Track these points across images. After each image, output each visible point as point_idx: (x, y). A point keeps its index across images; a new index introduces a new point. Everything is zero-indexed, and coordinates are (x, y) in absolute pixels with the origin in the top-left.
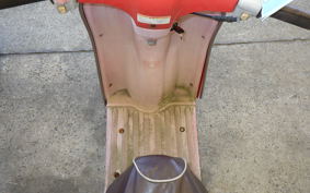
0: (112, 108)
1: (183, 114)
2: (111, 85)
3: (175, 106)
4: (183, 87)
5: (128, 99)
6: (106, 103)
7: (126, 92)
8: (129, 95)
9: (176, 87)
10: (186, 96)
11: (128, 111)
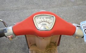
0: (31, 50)
1: (53, 52)
2: (30, 43)
3: (51, 49)
4: (53, 43)
5: (36, 47)
6: (29, 48)
7: (35, 45)
8: (36, 46)
9: (51, 43)
10: (54, 45)
11: (36, 51)
